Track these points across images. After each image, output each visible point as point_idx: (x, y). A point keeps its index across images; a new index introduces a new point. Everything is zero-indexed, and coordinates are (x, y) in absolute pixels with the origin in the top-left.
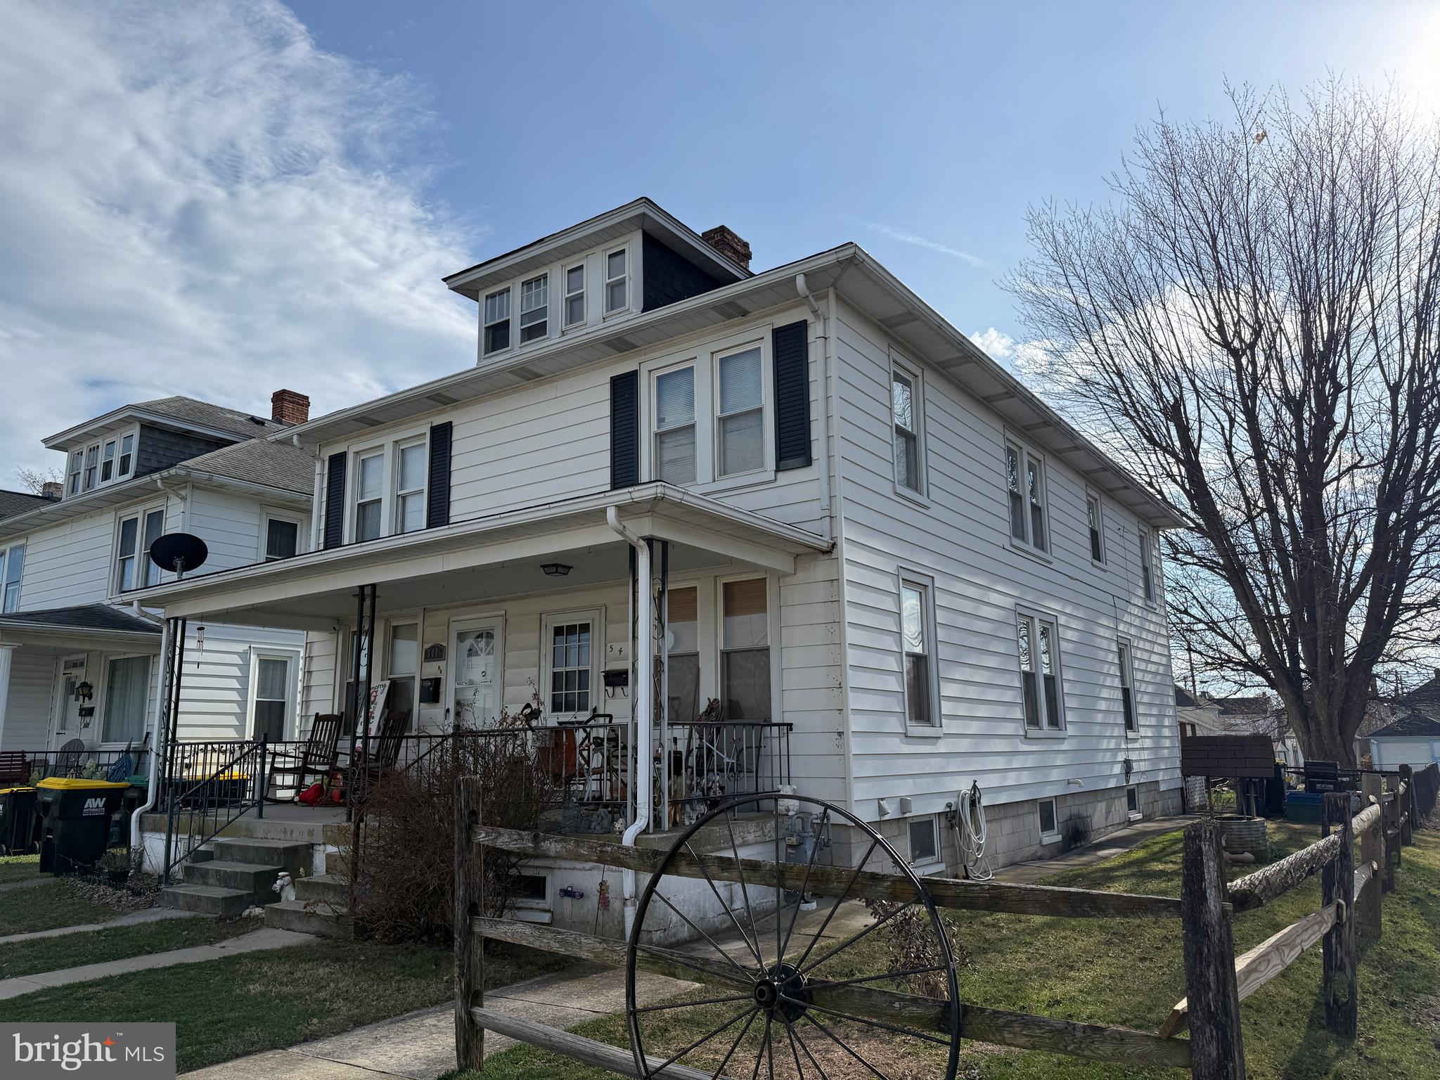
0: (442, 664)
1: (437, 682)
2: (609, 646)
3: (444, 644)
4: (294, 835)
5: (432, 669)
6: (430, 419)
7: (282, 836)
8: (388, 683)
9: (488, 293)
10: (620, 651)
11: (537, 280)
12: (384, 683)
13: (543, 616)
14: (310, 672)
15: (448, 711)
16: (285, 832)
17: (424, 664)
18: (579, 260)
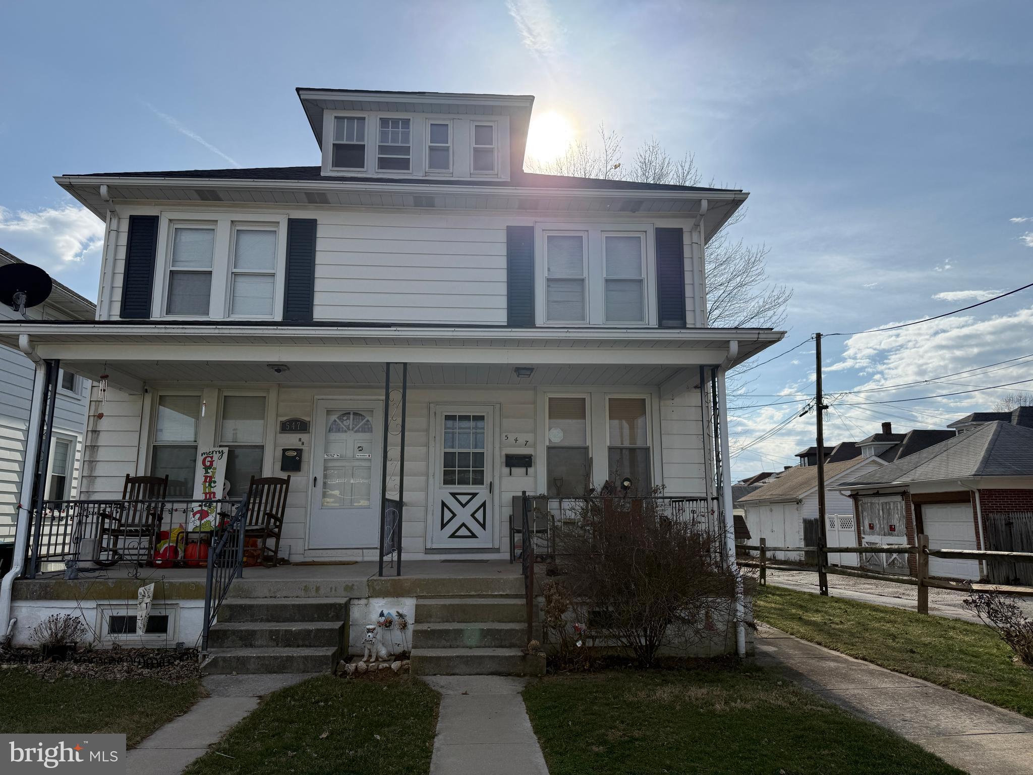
0: (305, 437)
1: (299, 452)
2: (504, 435)
3: (307, 419)
4: (322, 591)
5: (292, 440)
6: (288, 211)
7: (302, 593)
8: (226, 450)
9: (336, 115)
10: (516, 440)
11: (395, 122)
12: (221, 449)
13: (432, 405)
14: (95, 432)
15: (315, 479)
16: (306, 589)
17: (279, 435)
18: (444, 119)
